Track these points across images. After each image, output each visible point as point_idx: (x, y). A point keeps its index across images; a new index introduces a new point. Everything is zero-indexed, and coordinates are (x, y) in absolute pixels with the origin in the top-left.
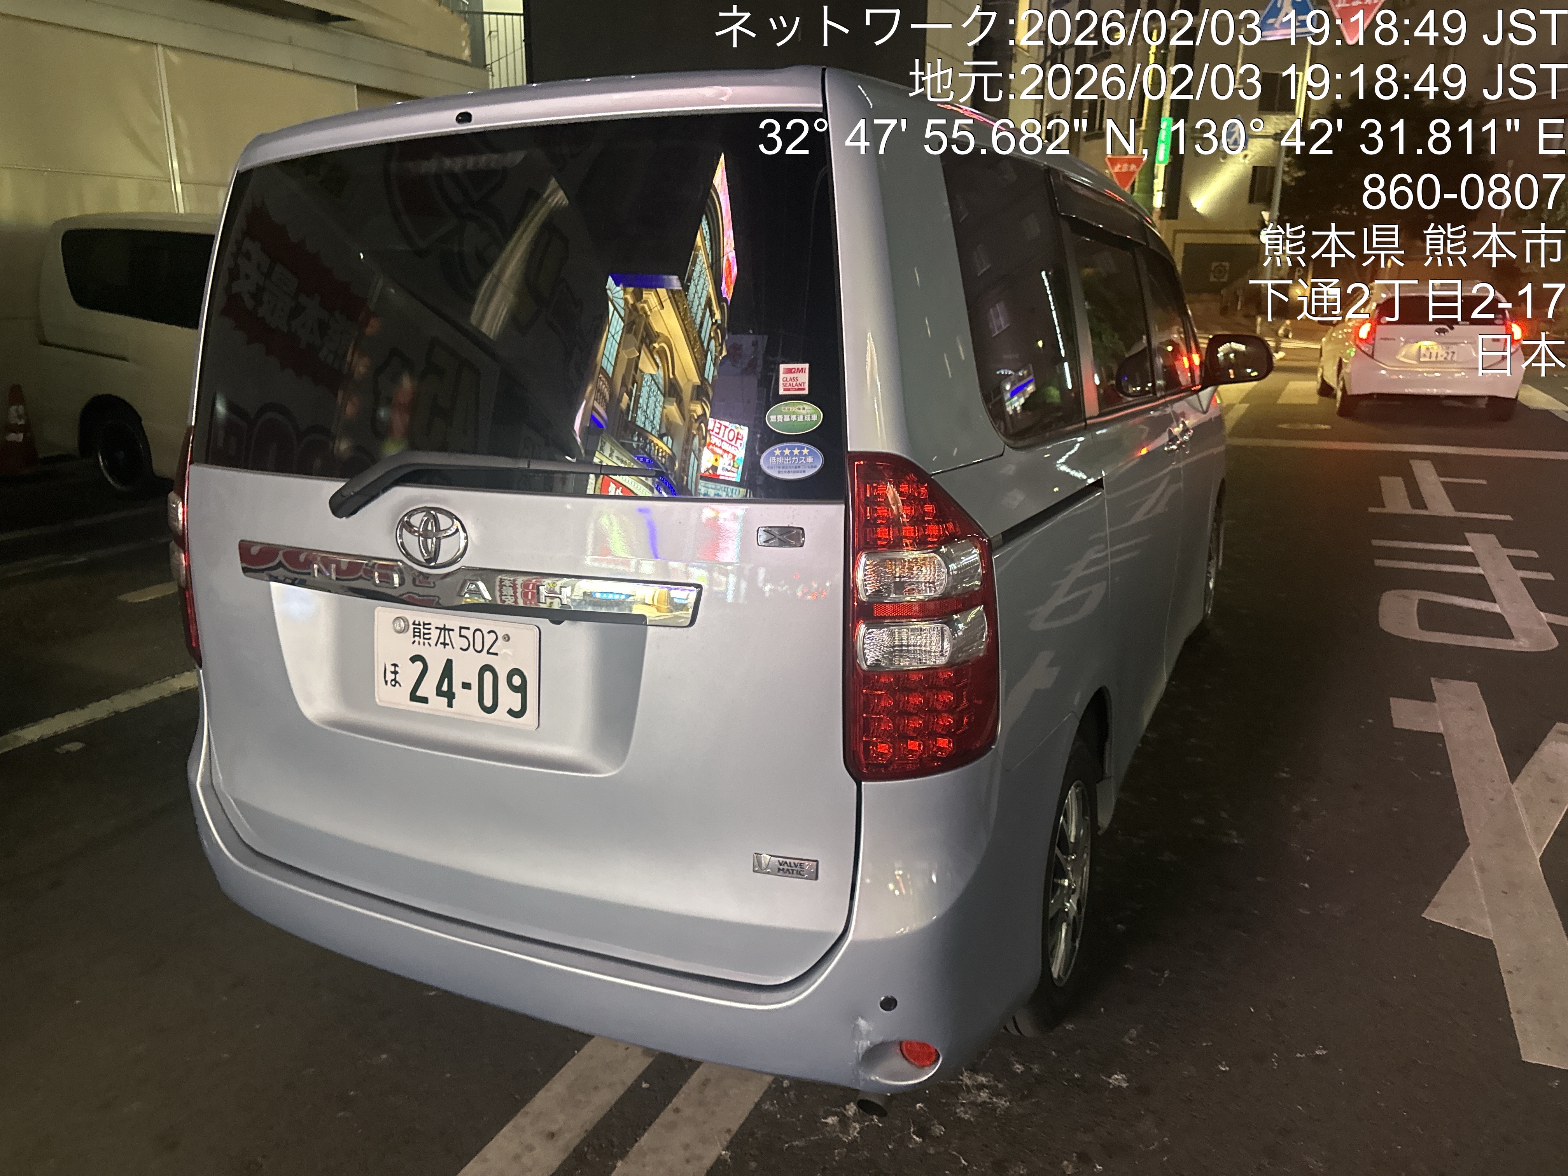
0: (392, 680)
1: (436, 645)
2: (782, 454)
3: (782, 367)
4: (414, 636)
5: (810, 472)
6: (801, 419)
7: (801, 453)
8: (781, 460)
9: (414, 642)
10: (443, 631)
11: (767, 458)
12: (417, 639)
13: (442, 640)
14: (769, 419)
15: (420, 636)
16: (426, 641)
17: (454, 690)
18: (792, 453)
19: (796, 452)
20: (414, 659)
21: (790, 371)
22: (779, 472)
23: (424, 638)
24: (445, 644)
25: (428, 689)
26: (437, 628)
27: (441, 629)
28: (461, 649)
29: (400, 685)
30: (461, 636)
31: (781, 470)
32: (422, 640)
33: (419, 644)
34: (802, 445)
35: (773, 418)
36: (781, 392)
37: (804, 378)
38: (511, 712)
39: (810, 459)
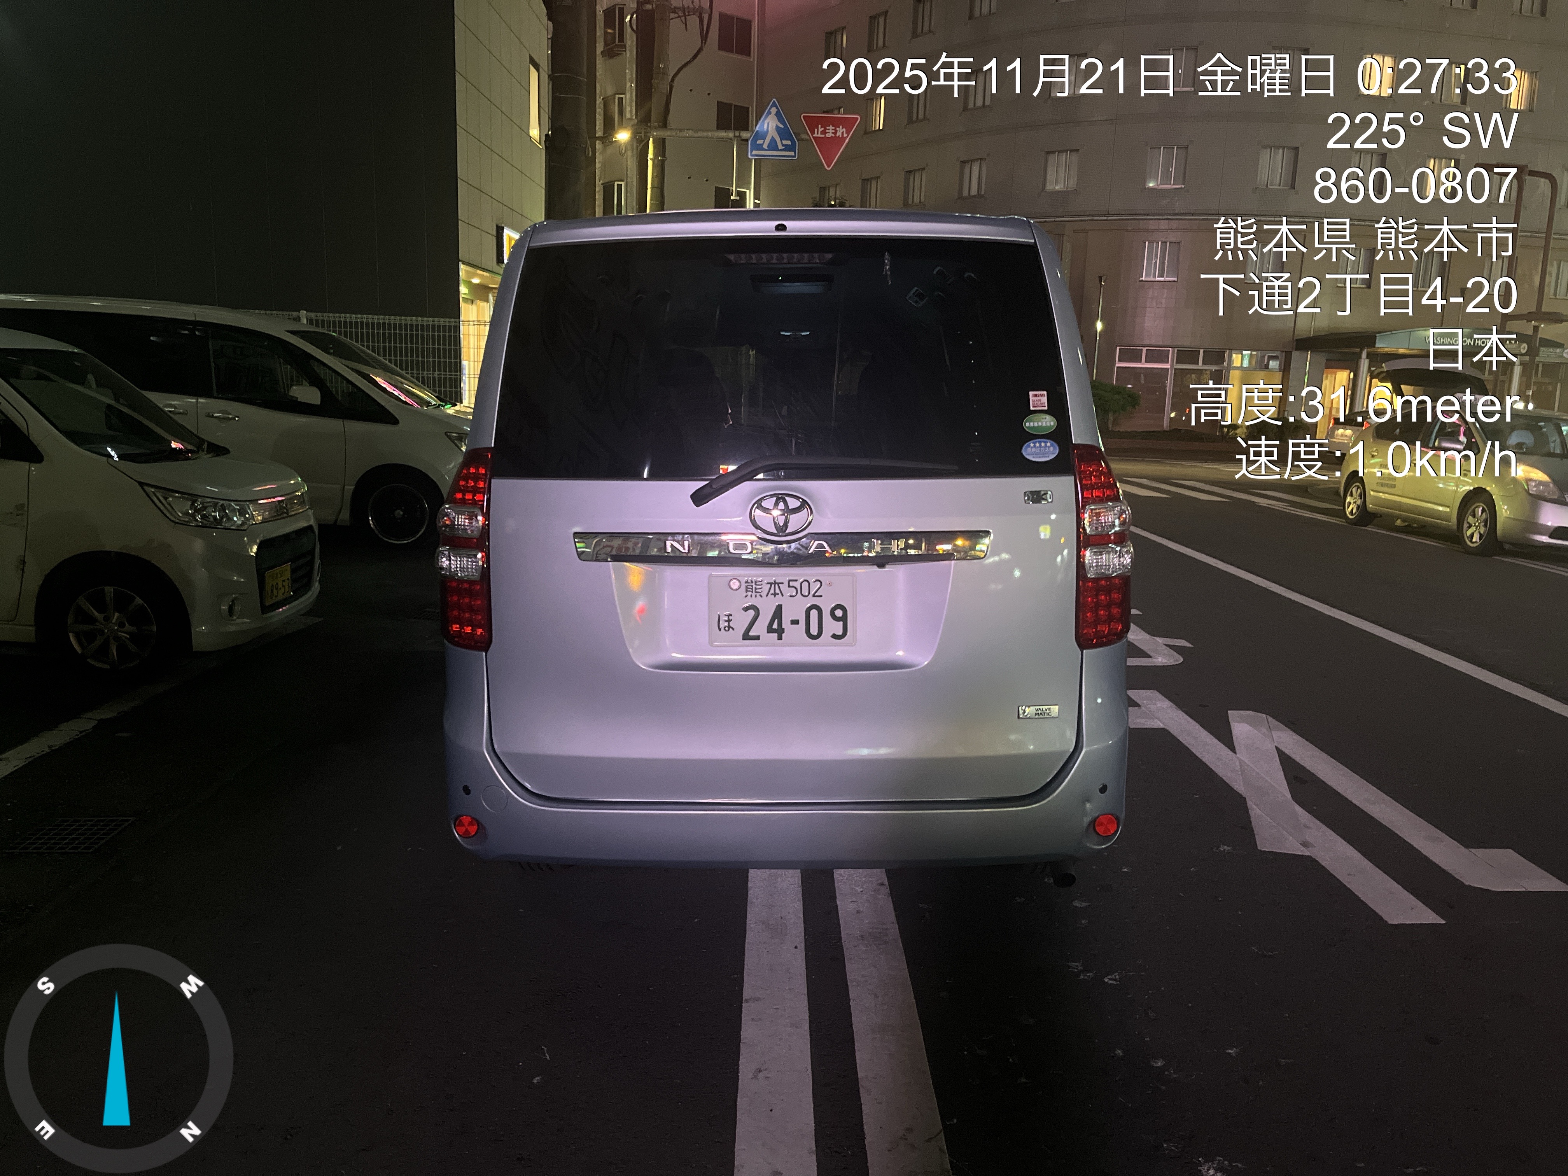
0: (725, 627)
1: (767, 596)
2: (1035, 446)
3: (1031, 393)
4: (747, 591)
5: (1052, 457)
6: (1044, 424)
7: (1046, 445)
8: (1034, 450)
9: (746, 596)
10: (773, 585)
11: (1026, 449)
12: (750, 593)
13: (772, 591)
14: (1025, 424)
15: (752, 592)
16: (758, 595)
17: (783, 627)
18: (1040, 445)
19: (1043, 444)
20: (746, 609)
21: (1036, 396)
22: (1033, 457)
23: (756, 592)
24: (775, 594)
25: (760, 628)
26: (768, 583)
27: (771, 584)
28: (791, 596)
29: (733, 629)
30: (789, 586)
31: (1034, 456)
32: (754, 594)
33: (751, 596)
34: (1046, 440)
35: (1028, 424)
36: (1032, 408)
37: (1045, 400)
38: (835, 636)
39: (1051, 449)
